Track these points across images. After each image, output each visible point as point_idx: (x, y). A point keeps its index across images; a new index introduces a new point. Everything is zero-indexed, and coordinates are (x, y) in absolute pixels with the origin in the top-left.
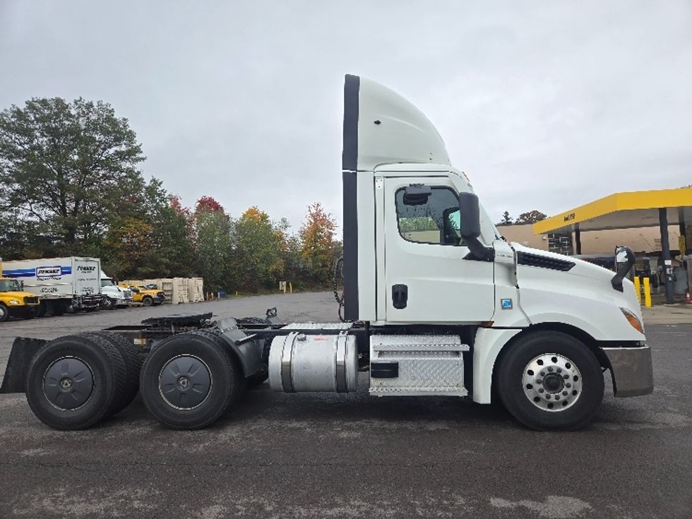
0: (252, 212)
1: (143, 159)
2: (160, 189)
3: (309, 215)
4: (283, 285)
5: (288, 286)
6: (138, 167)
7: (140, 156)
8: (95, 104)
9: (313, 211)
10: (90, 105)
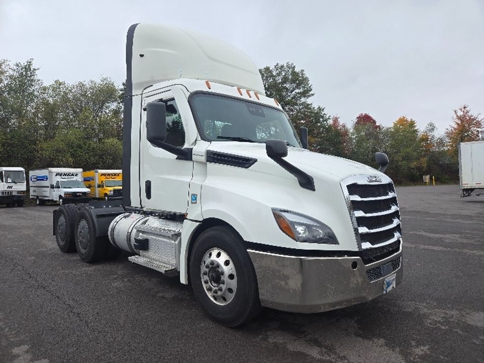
0: (402, 121)
1: (312, 95)
2: (323, 113)
3: (455, 117)
4: (427, 178)
5: (431, 179)
6: (309, 101)
7: (311, 93)
8: (285, 65)
9: (460, 113)
10: (282, 67)
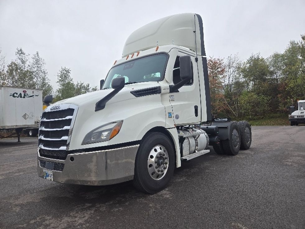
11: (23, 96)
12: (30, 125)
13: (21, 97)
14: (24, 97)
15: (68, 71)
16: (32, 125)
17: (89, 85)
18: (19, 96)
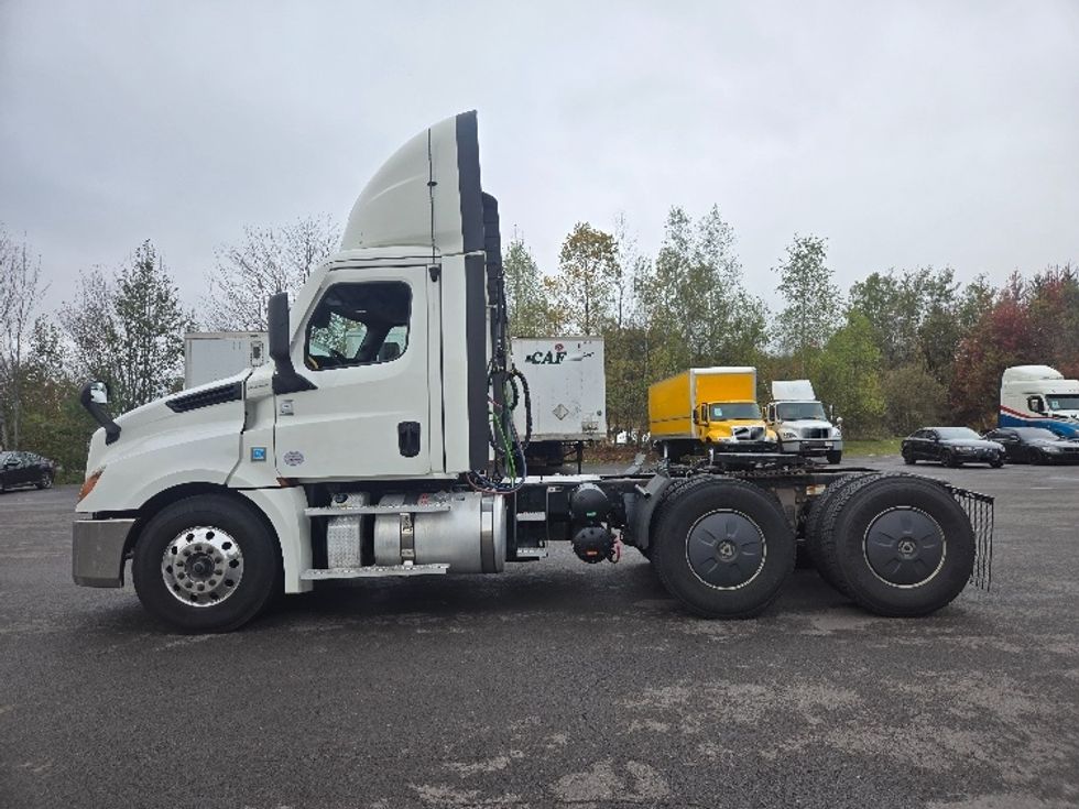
11: (554, 359)
12: (573, 435)
13: (551, 362)
14: (557, 362)
15: (816, 249)
16: (577, 434)
17: (950, 275)
18: (545, 360)
